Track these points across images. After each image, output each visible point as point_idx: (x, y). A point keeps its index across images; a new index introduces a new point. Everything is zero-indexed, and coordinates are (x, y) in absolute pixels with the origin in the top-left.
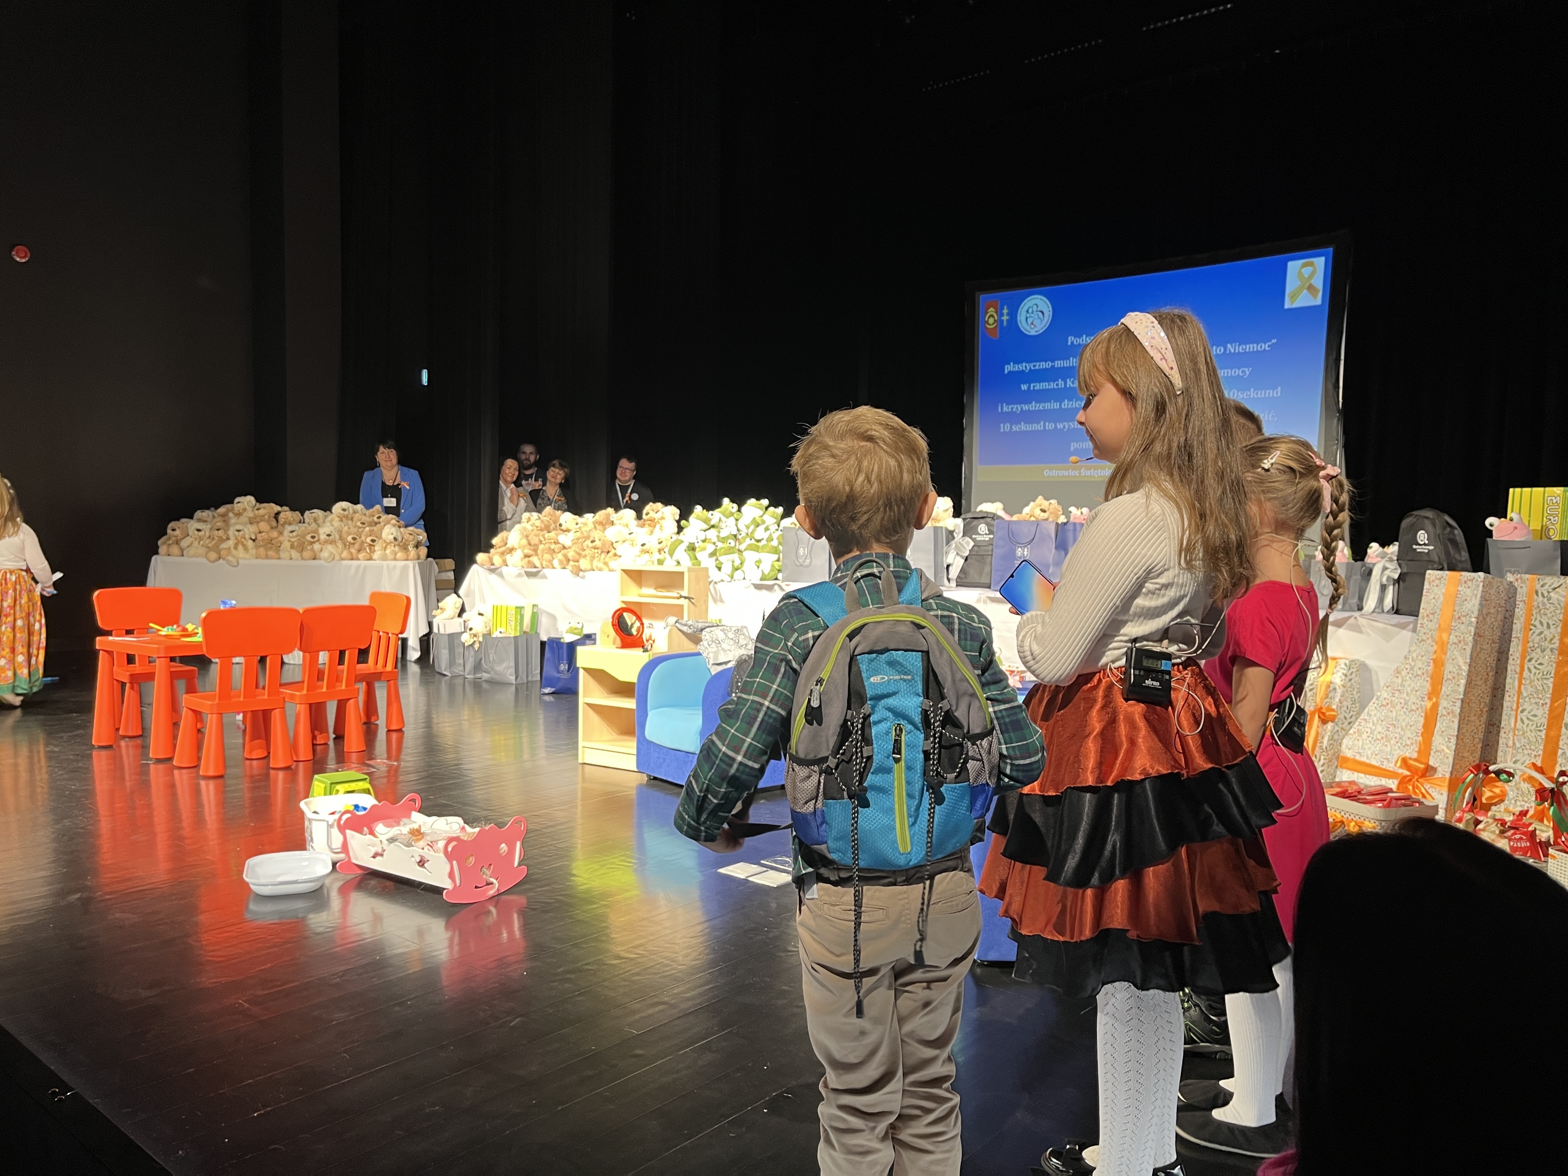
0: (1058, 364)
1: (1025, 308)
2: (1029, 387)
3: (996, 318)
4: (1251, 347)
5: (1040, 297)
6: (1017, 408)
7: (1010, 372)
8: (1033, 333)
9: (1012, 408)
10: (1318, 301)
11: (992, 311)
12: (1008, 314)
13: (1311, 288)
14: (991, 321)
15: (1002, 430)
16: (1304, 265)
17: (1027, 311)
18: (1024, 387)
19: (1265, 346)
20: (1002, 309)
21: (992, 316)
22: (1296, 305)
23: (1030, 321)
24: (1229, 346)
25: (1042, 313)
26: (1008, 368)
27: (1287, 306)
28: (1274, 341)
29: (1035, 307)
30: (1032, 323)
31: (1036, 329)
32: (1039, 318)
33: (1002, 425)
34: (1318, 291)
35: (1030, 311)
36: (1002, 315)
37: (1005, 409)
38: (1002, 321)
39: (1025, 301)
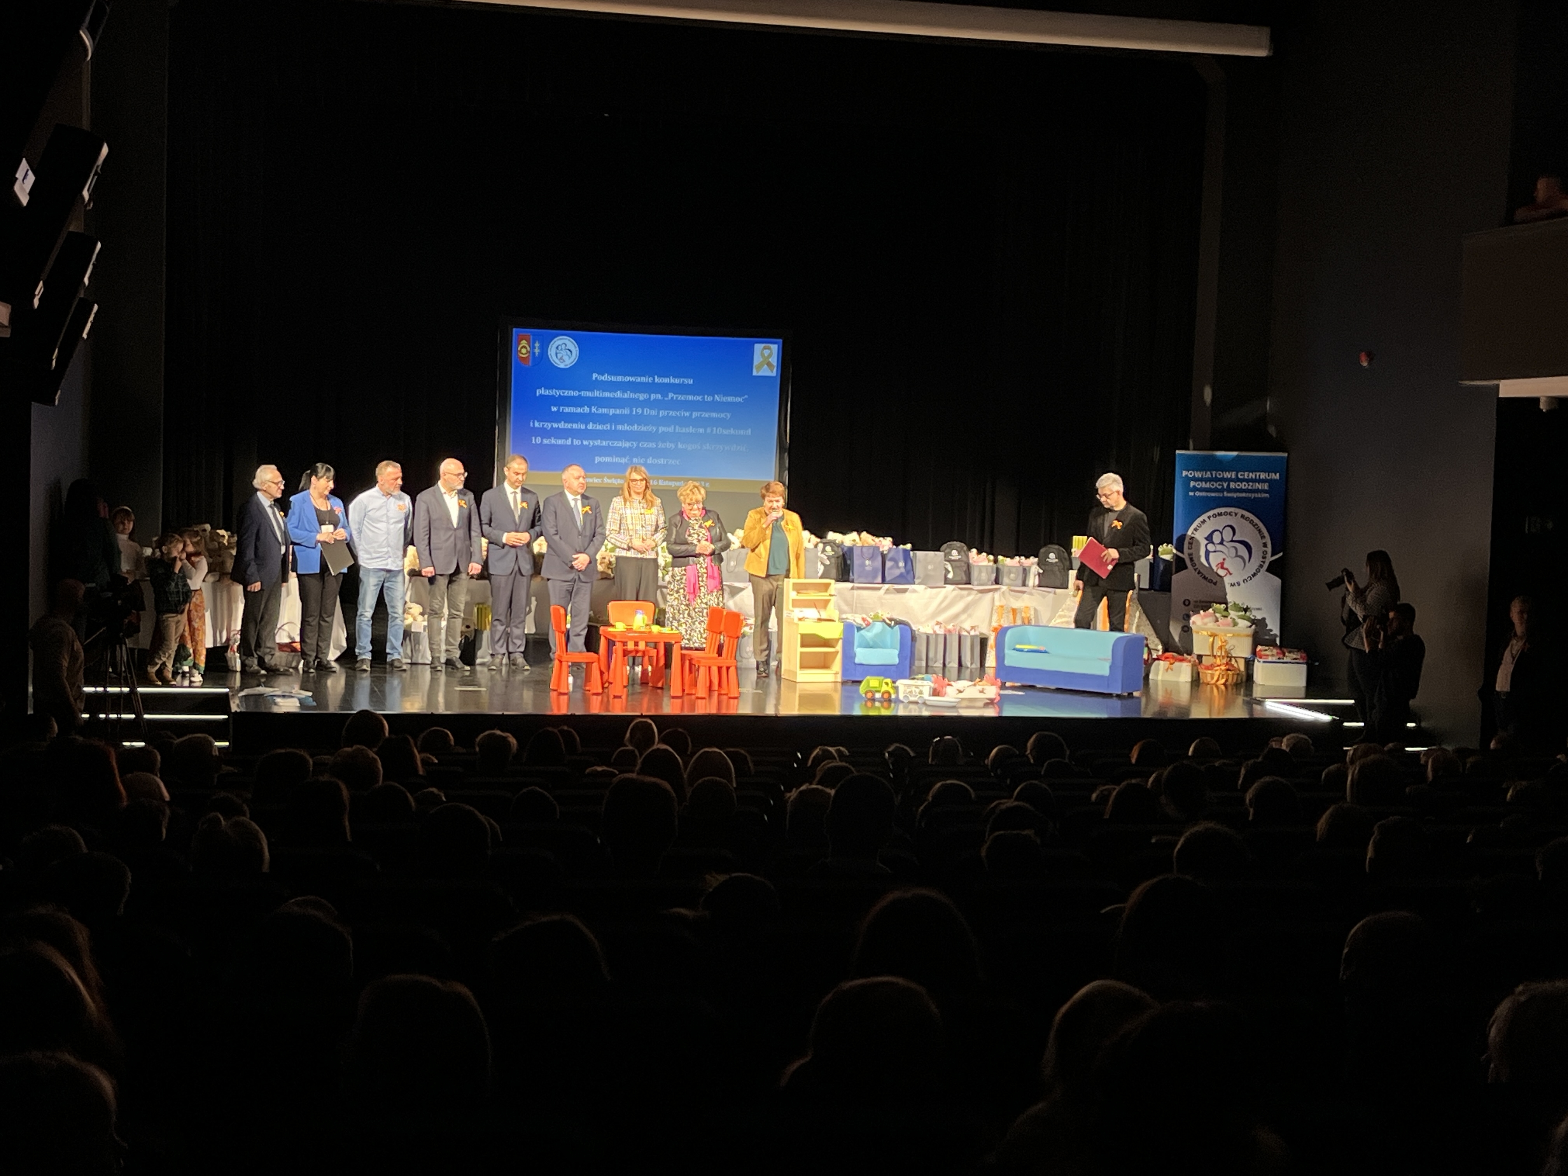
0: (583, 393)
1: (555, 346)
2: (559, 409)
3: (528, 349)
4: (730, 399)
5: (568, 338)
6: (548, 425)
7: (541, 395)
8: (562, 366)
9: (543, 425)
10: (774, 374)
11: (524, 343)
12: (539, 348)
13: (769, 365)
14: (524, 351)
15: (534, 442)
16: (765, 348)
17: (557, 348)
18: (554, 409)
19: (740, 399)
20: (534, 343)
21: (524, 347)
22: (760, 374)
23: (559, 356)
24: (716, 396)
25: (569, 350)
26: (539, 392)
27: (755, 373)
28: (746, 396)
29: (564, 346)
30: (561, 358)
31: (565, 363)
32: (567, 355)
33: (533, 438)
34: (774, 366)
35: (560, 348)
36: (534, 348)
37: (537, 424)
38: (534, 353)
39: (555, 339)
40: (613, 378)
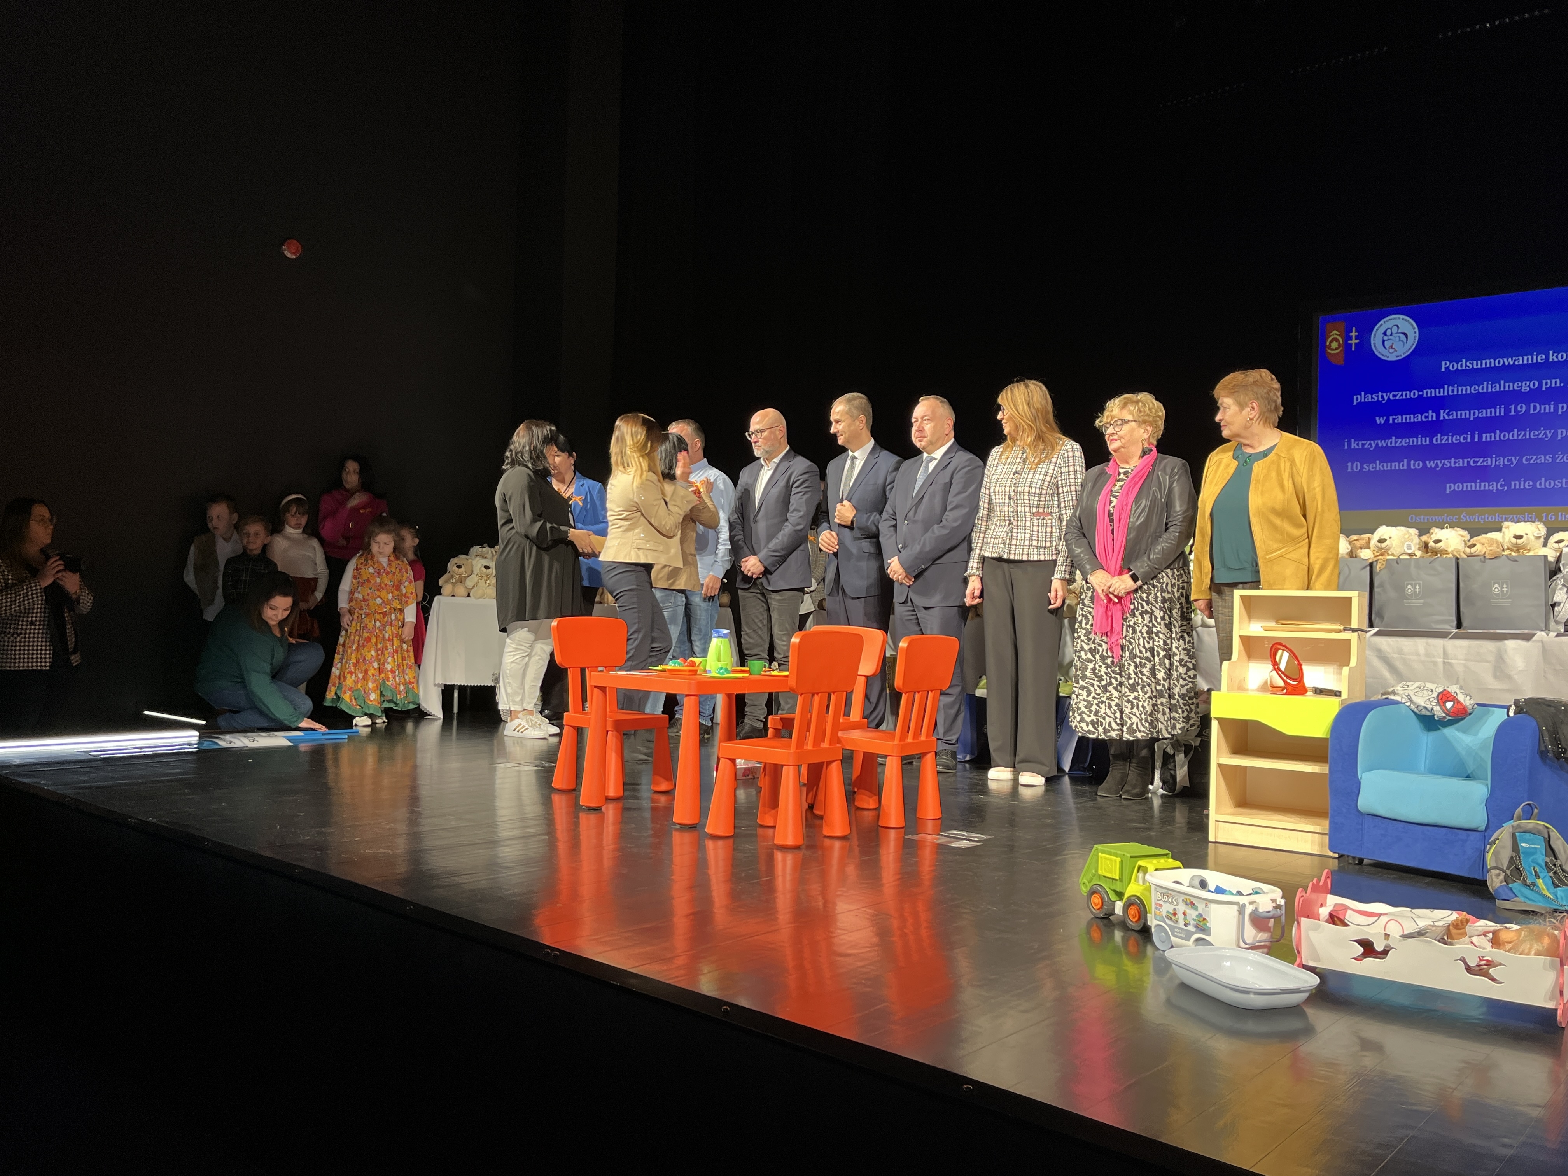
0: (1428, 393)
1: (1382, 330)
2: (1387, 420)
3: (1341, 342)
6: (1370, 444)
7: (1360, 403)
8: (1392, 358)
9: (1361, 445)
12: (1357, 338)
14: (1334, 345)
15: (1349, 470)
17: (1385, 334)
18: (1380, 420)
20: (1350, 330)
21: (1335, 339)
23: (1388, 344)
25: (1405, 334)
26: (1357, 399)
29: (1395, 329)
30: (1391, 347)
31: (1396, 354)
32: (1400, 340)
35: (1389, 333)
36: (1351, 338)
37: (1354, 445)
38: (1350, 345)
39: (1382, 322)
40: (1477, 364)
